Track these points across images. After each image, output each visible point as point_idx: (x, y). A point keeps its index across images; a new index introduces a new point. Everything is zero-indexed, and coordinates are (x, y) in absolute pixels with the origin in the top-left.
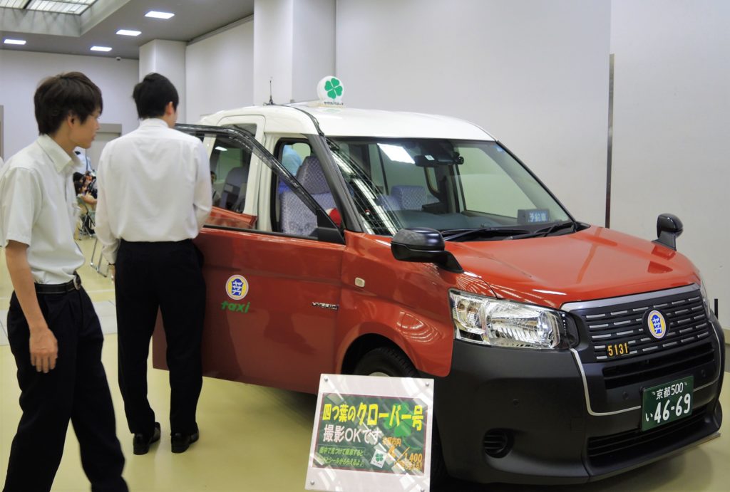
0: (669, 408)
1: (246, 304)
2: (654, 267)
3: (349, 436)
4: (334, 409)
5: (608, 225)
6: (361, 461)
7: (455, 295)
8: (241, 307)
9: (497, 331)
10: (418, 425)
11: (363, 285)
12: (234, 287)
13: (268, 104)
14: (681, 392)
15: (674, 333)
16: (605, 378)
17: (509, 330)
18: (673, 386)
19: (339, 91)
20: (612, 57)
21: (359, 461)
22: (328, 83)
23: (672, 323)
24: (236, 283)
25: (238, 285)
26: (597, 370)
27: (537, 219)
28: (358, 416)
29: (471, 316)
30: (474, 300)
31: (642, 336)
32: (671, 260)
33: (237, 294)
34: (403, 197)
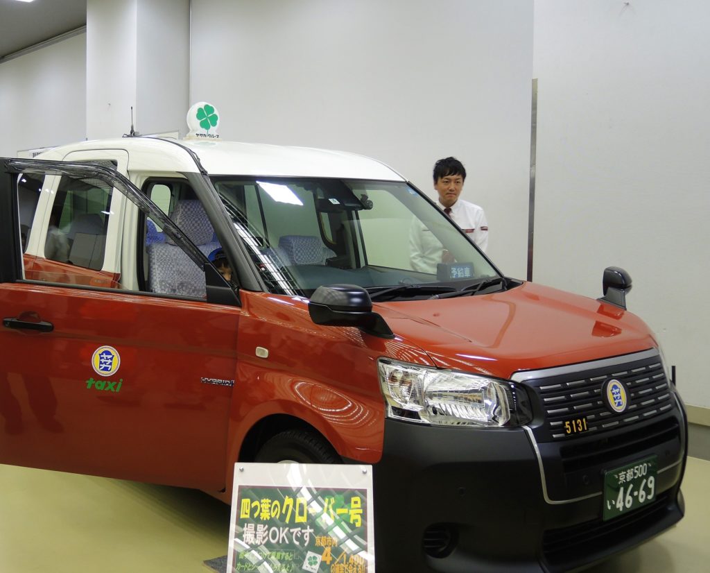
0: (631, 494)
1: (118, 381)
2: (600, 329)
3: (274, 537)
4: (253, 505)
5: (530, 278)
6: (291, 566)
7: (385, 365)
8: (111, 386)
9: (434, 408)
10: (357, 520)
11: (266, 355)
12: (103, 361)
13: (128, 136)
14: (644, 474)
15: (635, 406)
16: (563, 460)
17: (448, 406)
18: (636, 467)
19: (214, 120)
20: (535, 82)
21: (288, 566)
22: (200, 110)
23: (632, 395)
24: (104, 356)
25: (107, 359)
26: (554, 450)
27: (460, 275)
28: (284, 512)
29: (404, 388)
30: (410, 371)
31: (602, 409)
32: (621, 320)
33: (106, 369)
34: (294, 250)
